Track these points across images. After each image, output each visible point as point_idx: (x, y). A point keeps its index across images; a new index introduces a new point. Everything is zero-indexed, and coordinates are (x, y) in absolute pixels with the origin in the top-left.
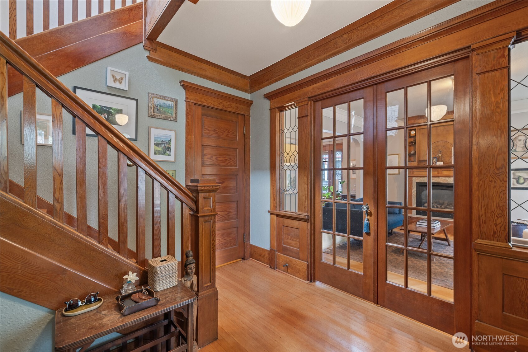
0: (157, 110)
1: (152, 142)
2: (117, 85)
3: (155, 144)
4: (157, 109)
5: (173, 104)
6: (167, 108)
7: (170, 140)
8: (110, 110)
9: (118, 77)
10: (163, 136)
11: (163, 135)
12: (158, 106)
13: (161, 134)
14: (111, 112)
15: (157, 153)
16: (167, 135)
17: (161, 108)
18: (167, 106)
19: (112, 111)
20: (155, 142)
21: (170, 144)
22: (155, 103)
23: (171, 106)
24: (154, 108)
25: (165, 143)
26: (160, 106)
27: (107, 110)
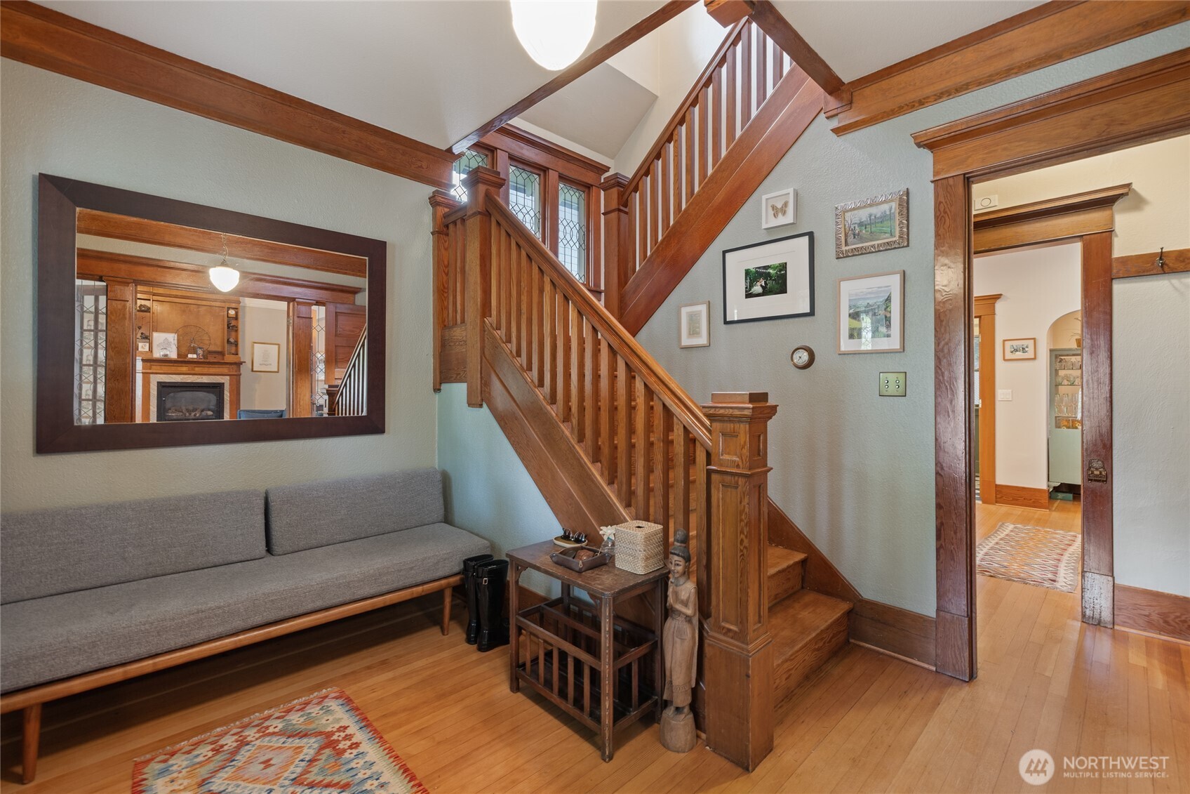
0: (854, 237)
1: (845, 311)
2: (782, 220)
3: (850, 315)
4: (854, 235)
5: (893, 207)
6: (878, 223)
7: (888, 299)
8: (768, 271)
9: (779, 206)
10: (870, 293)
11: (870, 290)
12: (857, 228)
13: (864, 290)
14: (769, 272)
15: (856, 334)
16: (879, 288)
17: (864, 228)
18: (878, 218)
19: (771, 271)
20: (851, 311)
21: (887, 307)
22: (850, 222)
23: (888, 213)
24: (846, 235)
25: (875, 309)
26: (861, 224)
27: (763, 272)
